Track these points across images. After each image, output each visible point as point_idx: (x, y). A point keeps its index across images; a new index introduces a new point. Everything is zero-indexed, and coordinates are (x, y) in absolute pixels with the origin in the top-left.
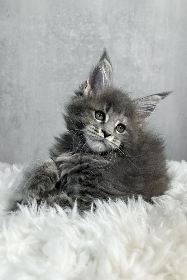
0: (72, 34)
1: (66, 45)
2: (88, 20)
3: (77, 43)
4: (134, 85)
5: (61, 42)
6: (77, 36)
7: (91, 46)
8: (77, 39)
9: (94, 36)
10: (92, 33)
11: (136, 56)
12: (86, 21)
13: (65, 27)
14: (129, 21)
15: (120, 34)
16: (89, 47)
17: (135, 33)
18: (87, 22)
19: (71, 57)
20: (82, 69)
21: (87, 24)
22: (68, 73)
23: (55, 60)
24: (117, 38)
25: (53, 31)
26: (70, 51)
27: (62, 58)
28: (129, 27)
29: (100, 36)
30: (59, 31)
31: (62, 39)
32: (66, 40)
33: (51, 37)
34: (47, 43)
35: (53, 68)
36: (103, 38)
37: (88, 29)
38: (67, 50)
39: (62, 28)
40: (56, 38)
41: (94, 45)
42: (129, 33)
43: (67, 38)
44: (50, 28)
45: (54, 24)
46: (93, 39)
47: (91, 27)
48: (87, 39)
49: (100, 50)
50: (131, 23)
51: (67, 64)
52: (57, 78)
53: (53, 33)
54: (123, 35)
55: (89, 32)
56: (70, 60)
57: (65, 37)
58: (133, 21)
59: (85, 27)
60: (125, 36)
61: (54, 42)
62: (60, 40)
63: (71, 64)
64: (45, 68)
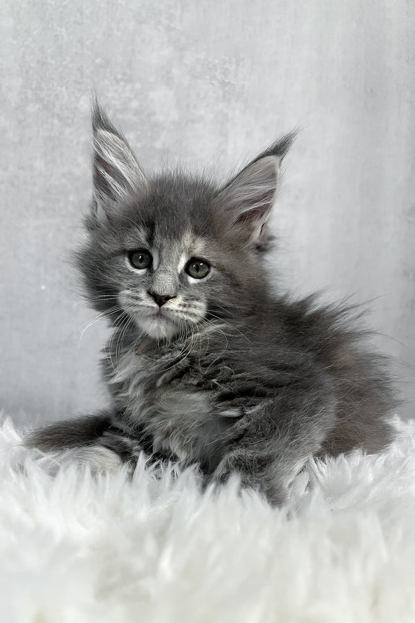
1: (68, 131)
2: (124, 74)
5: (56, 121)
9: (138, 112)
10: (134, 104)
12: (119, 76)
13: (67, 89)
14: (224, 84)
15: (202, 112)
17: (237, 112)
18: (121, 79)
21: (122, 83)
22: (72, 198)
23: (39, 164)
24: (193, 122)
25: (36, 94)
26: (78, 143)
27: (59, 160)
28: (224, 96)
29: (154, 113)
30: (53, 96)
31: (58, 115)
32: (68, 118)
33: (32, 108)
34: (20, 122)
35: (34, 184)
36: (160, 118)
37: (123, 95)
38: (71, 141)
39: (59, 88)
40: (45, 112)
41: (139, 132)
42: (222, 110)
43: (72, 113)
44: (31, 89)
45: (39, 79)
46: (135, 119)
47: (132, 90)
48: (121, 117)
49: (152, 144)
50: (227, 89)
51: (71, 174)
52: (44, 209)
53: (36, 99)
54: (210, 115)
55: (126, 103)
56: (79, 165)
57: (66, 111)
58: (232, 82)
59: (116, 91)
60: (213, 116)
61: (40, 122)
62: (53, 117)
63: (80, 174)
64: (13, 183)
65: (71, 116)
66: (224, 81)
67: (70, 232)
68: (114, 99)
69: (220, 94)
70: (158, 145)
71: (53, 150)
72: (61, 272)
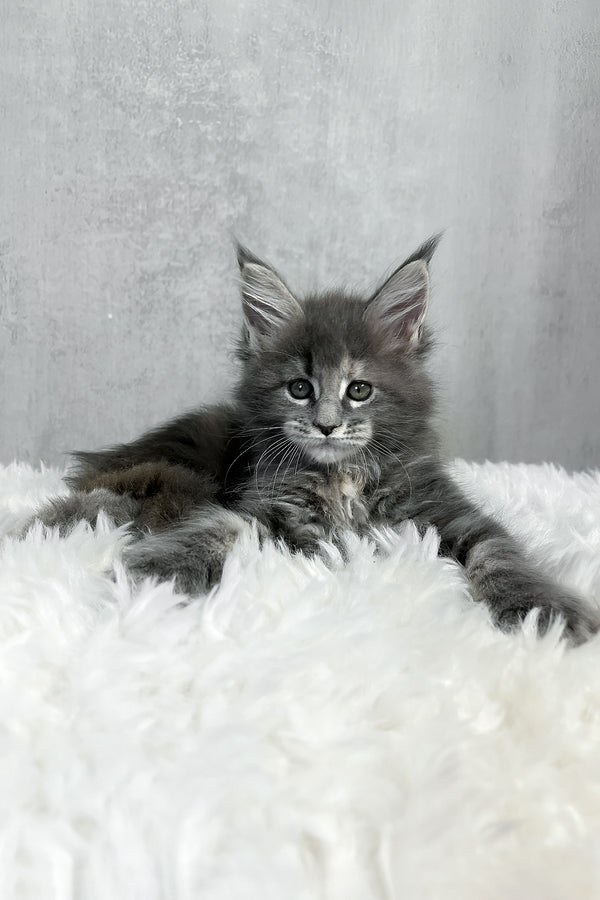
0: (153, 88)
1: (133, 122)
2: (200, 47)
3: (166, 116)
4: (338, 245)
5: (118, 110)
6: (167, 94)
7: (210, 128)
8: (167, 103)
9: (217, 97)
10: (213, 87)
11: (342, 159)
12: (194, 51)
13: (131, 69)
14: (323, 56)
15: (297, 94)
16: (203, 128)
17: (340, 92)
18: (197, 55)
19: (149, 159)
20: (181, 196)
21: (197, 60)
23: (100, 166)
24: (285, 107)
25: (93, 77)
26: (146, 137)
27: (123, 160)
28: (323, 72)
29: (237, 98)
30: (113, 80)
31: (121, 103)
32: (134, 107)
33: (90, 95)
34: (75, 113)
35: (95, 190)
36: (244, 103)
37: (199, 75)
38: (138, 136)
39: (121, 69)
40: (105, 99)
41: (219, 122)
42: (321, 91)
43: (138, 100)
44: (87, 70)
45: (97, 59)
46: (214, 105)
47: (210, 68)
48: (197, 103)
49: (235, 138)
50: (327, 62)
51: (138, 177)
52: (108, 221)
53: (94, 83)
54: (306, 97)
55: (203, 85)
56: (147, 166)
57: (130, 98)
58: (333, 54)
59: (190, 70)
60: (309, 99)
61: (99, 112)
62: (114, 105)
63: (149, 177)
64: (70, 190)
65: (137, 104)
66: (324, 52)
67: (140, 248)
68: (188, 80)
69: (319, 70)
70: (242, 138)
71: (116, 148)
72: (130, 297)
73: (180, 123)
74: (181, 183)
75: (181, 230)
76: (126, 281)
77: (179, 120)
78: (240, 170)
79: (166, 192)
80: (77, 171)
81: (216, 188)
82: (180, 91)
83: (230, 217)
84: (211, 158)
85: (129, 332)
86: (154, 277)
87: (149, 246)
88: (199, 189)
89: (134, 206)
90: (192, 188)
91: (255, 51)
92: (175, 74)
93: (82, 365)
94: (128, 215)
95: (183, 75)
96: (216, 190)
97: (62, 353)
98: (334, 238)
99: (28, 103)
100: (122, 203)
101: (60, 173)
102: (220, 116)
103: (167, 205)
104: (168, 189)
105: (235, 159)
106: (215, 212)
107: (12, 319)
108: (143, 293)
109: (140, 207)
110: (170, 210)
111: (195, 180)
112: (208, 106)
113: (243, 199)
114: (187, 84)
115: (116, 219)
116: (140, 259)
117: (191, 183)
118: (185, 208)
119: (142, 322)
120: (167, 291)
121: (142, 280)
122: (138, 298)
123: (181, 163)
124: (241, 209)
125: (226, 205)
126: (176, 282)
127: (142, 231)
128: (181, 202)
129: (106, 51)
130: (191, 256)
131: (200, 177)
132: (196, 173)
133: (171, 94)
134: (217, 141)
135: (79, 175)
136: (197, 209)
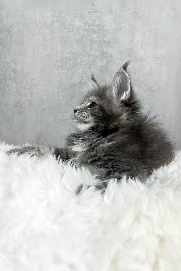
0: (77, 23)
1: (70, 34)
2: (93, 9)
3: (81, 32)
4: (137, 76)
5: (66, 30)
6: (82, 25)
7: (95, 36)
8: (82, 28)
9: (98, 26)
10: (97, 22)
11: (139, 47)
12: (91, 10)
13: (70, 16)
14: (134, 13)
15: (125, 25)
16: (93, 36)
17: (139, 25)
18: (92, 12)
19: (75, 46)
20: (85, 59)
21: (92, 13)
23: (59, 48)
24: (121, 29)
25: (58, 19)
26: (74, 39)
27: (67, 46)
28: (134, 18)
29: (105, 26)
30: (64, 20)
31: (66, 28)
32: (71, 29)
33: (56, 25)
34: (52, 31)
35: (57, 56)
36: (107, 28)
37: (93, 18)
38: (72, 38)
39: (67, 16)
40: (61, 26)
41: (98, 34)
42: (133, 24)
43: (72, 26)
44: (56, 17)
45: (59, 13)
46: (97, 28)
47: (96, 16)
48: (91, 28)
49: (104, 39)
50: (135, 14)
51: (71, 52)
52: (61, 66)
53: (58, 21)
54: (127, 26)
55: (93, 22)
56: (74, 48)
57: (70, 26)
58: (137, 12)
59: (90, 17)
60: (129, 26)
61: (59, 30)
62: (64, 28)
63: (75, 52)
64: (49, 56)
65: (72, 28)
66: (134, 11)
67: (71, 75)
68: (89, 20)
69: (132, 17)
70: (106, 39)
71: (64, 42)
72: (67, 92)
73: (86, 34)
74: (85, 54)
75: (85, 70)
76: (66, 86)
77: (85, 33)
78: (105, 50)
79: (80, 57)
80: (52, 50)
81: (97, 56)
82: (86, 23)
83: (101, 66)
84: (95, 46)
85: (67, 103)
86: (75, 85)
87: (74, 75)
88: (91, 56)
89: (69, 62)
90: (89, 56)
91: (111, 11)
92: (85, 18)
93: (51, 114)
94: (68, 65)
95: (87, 18)
96: (96, 57)
97: (45, 109)
98: (135, 74)
99: (36, 27)
100: (66, 60)
101: (46, 50)
102: (99, 32)
103: (80, 61)
104: (81, 56)
105: (103, 46)
106: (96, 64)
107: (29, 98)
108: (72, 90)
109: (72, 62)
110: (81, 63)
111: (90, 53)
112: (95, 29)
113: (106, 60)
114: (89, 22)
115: (64, 66)
116: (71, 79)
117: (89, 54)
118: (86, 63)
119: (71, 100)
120: (79, 90)
121: (71, 86)
122: (70, 92)
123: (86, 47)
124: (105, 63)
125: (100, 62)
126: (83, 87)
127: (72, 70)
128: (85, 61)
129: (62, 10)
130: (88, 78)
131: (92, 52)
132: (90, 51)
133: (83, 25)
134: (98, 40)
135: (52, 51)
136: (90, 63)
